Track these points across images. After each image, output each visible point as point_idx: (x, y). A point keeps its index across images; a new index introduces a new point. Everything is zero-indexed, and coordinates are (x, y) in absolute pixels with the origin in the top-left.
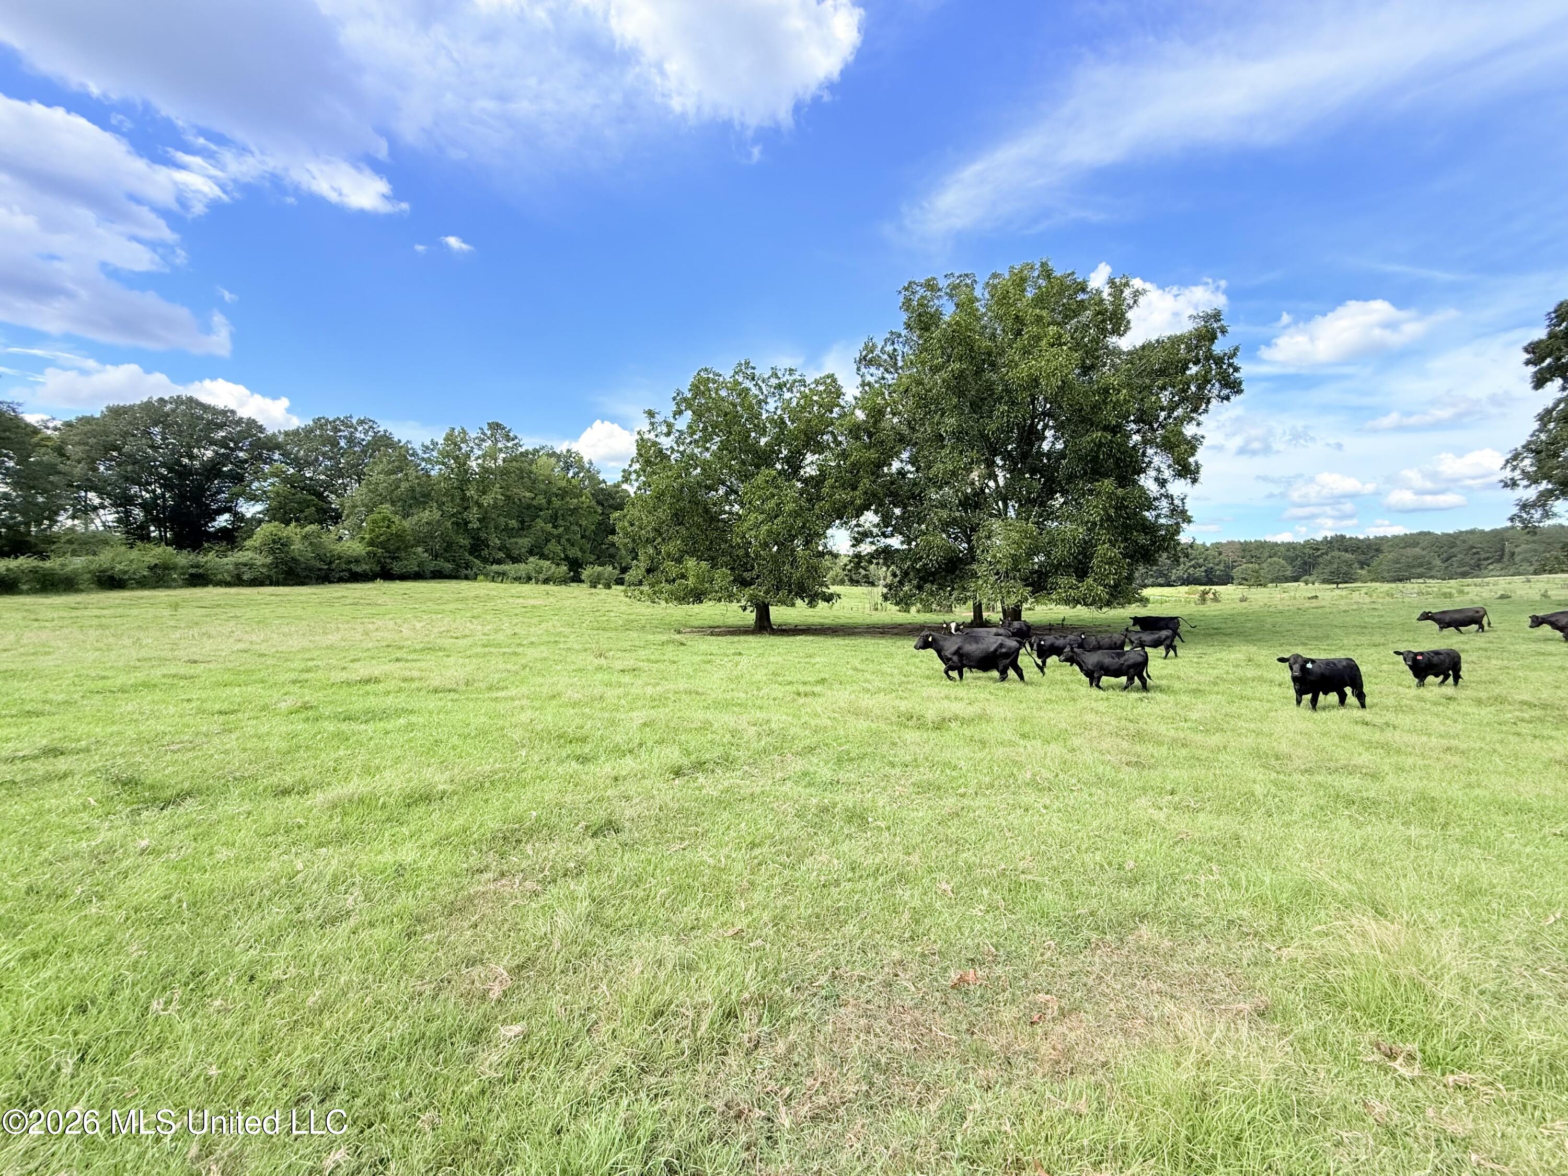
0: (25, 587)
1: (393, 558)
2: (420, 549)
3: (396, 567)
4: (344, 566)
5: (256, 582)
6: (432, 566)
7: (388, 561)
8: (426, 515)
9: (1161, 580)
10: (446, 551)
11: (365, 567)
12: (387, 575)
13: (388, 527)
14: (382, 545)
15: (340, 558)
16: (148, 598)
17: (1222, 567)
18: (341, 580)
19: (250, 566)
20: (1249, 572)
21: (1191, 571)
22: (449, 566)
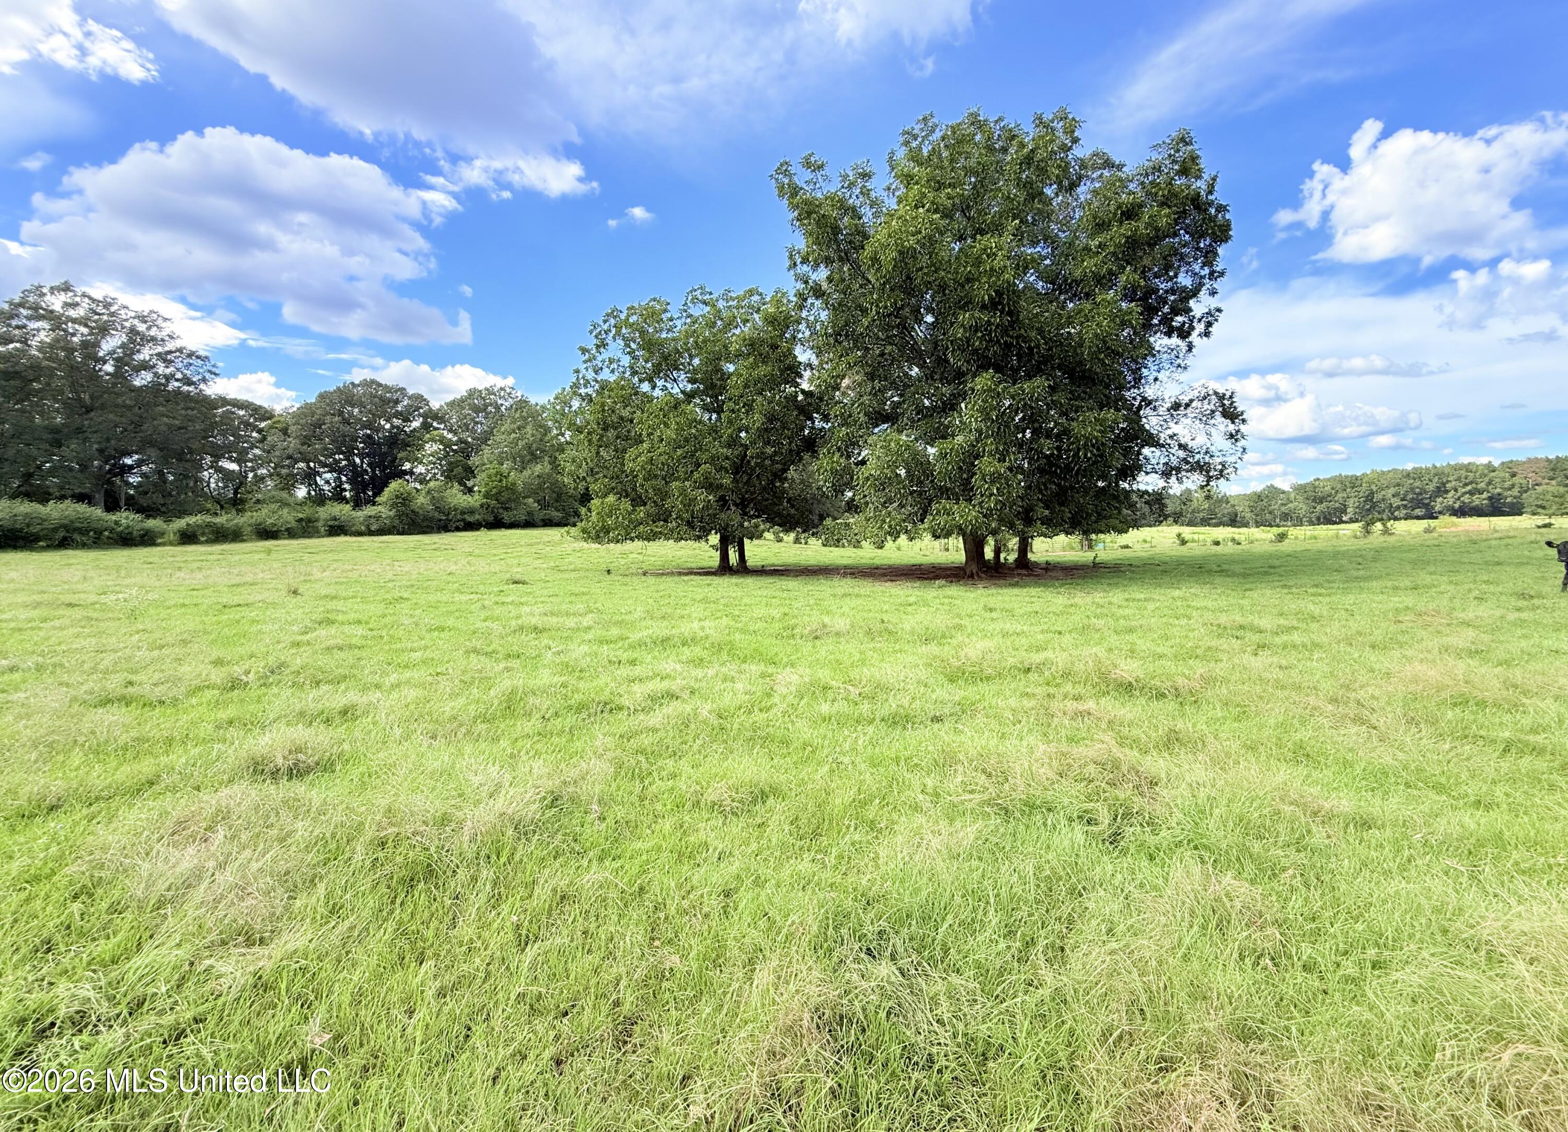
0: (203, 539)
1: (506, 509)
2: (531, 500)
3: (506, 517)
4: (459, 517)
5: (381, 532)
6: (542, 515)
7: (501, 511)
8: (538, 469)
9: (1418, 512)
10: (557, 501)
11: (477, 517)
12: (496, 524)
13: (501, 481)
14: (497, 497)
15: (455, 510)
16: (284, 545)
17: (1515, 492)
18: (458, 529)
19: (378, 518)
20: (1549, 497)
21: (1466, 499)
22: (557, 515)
